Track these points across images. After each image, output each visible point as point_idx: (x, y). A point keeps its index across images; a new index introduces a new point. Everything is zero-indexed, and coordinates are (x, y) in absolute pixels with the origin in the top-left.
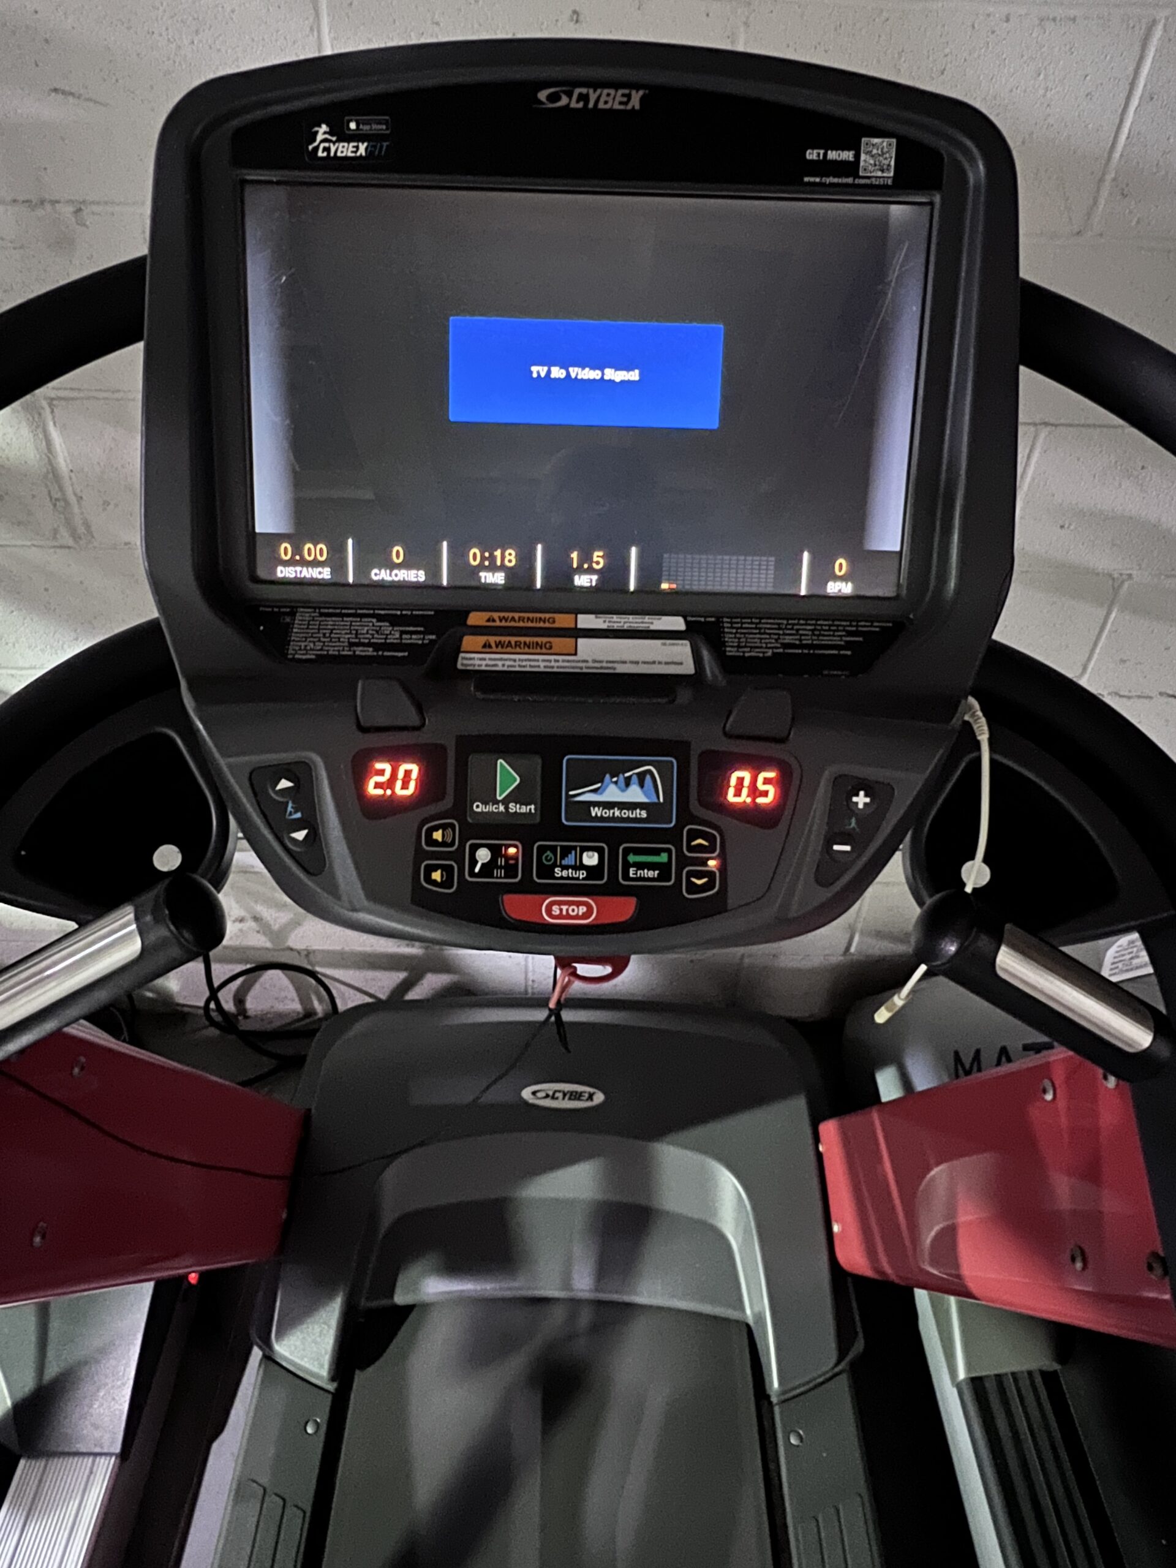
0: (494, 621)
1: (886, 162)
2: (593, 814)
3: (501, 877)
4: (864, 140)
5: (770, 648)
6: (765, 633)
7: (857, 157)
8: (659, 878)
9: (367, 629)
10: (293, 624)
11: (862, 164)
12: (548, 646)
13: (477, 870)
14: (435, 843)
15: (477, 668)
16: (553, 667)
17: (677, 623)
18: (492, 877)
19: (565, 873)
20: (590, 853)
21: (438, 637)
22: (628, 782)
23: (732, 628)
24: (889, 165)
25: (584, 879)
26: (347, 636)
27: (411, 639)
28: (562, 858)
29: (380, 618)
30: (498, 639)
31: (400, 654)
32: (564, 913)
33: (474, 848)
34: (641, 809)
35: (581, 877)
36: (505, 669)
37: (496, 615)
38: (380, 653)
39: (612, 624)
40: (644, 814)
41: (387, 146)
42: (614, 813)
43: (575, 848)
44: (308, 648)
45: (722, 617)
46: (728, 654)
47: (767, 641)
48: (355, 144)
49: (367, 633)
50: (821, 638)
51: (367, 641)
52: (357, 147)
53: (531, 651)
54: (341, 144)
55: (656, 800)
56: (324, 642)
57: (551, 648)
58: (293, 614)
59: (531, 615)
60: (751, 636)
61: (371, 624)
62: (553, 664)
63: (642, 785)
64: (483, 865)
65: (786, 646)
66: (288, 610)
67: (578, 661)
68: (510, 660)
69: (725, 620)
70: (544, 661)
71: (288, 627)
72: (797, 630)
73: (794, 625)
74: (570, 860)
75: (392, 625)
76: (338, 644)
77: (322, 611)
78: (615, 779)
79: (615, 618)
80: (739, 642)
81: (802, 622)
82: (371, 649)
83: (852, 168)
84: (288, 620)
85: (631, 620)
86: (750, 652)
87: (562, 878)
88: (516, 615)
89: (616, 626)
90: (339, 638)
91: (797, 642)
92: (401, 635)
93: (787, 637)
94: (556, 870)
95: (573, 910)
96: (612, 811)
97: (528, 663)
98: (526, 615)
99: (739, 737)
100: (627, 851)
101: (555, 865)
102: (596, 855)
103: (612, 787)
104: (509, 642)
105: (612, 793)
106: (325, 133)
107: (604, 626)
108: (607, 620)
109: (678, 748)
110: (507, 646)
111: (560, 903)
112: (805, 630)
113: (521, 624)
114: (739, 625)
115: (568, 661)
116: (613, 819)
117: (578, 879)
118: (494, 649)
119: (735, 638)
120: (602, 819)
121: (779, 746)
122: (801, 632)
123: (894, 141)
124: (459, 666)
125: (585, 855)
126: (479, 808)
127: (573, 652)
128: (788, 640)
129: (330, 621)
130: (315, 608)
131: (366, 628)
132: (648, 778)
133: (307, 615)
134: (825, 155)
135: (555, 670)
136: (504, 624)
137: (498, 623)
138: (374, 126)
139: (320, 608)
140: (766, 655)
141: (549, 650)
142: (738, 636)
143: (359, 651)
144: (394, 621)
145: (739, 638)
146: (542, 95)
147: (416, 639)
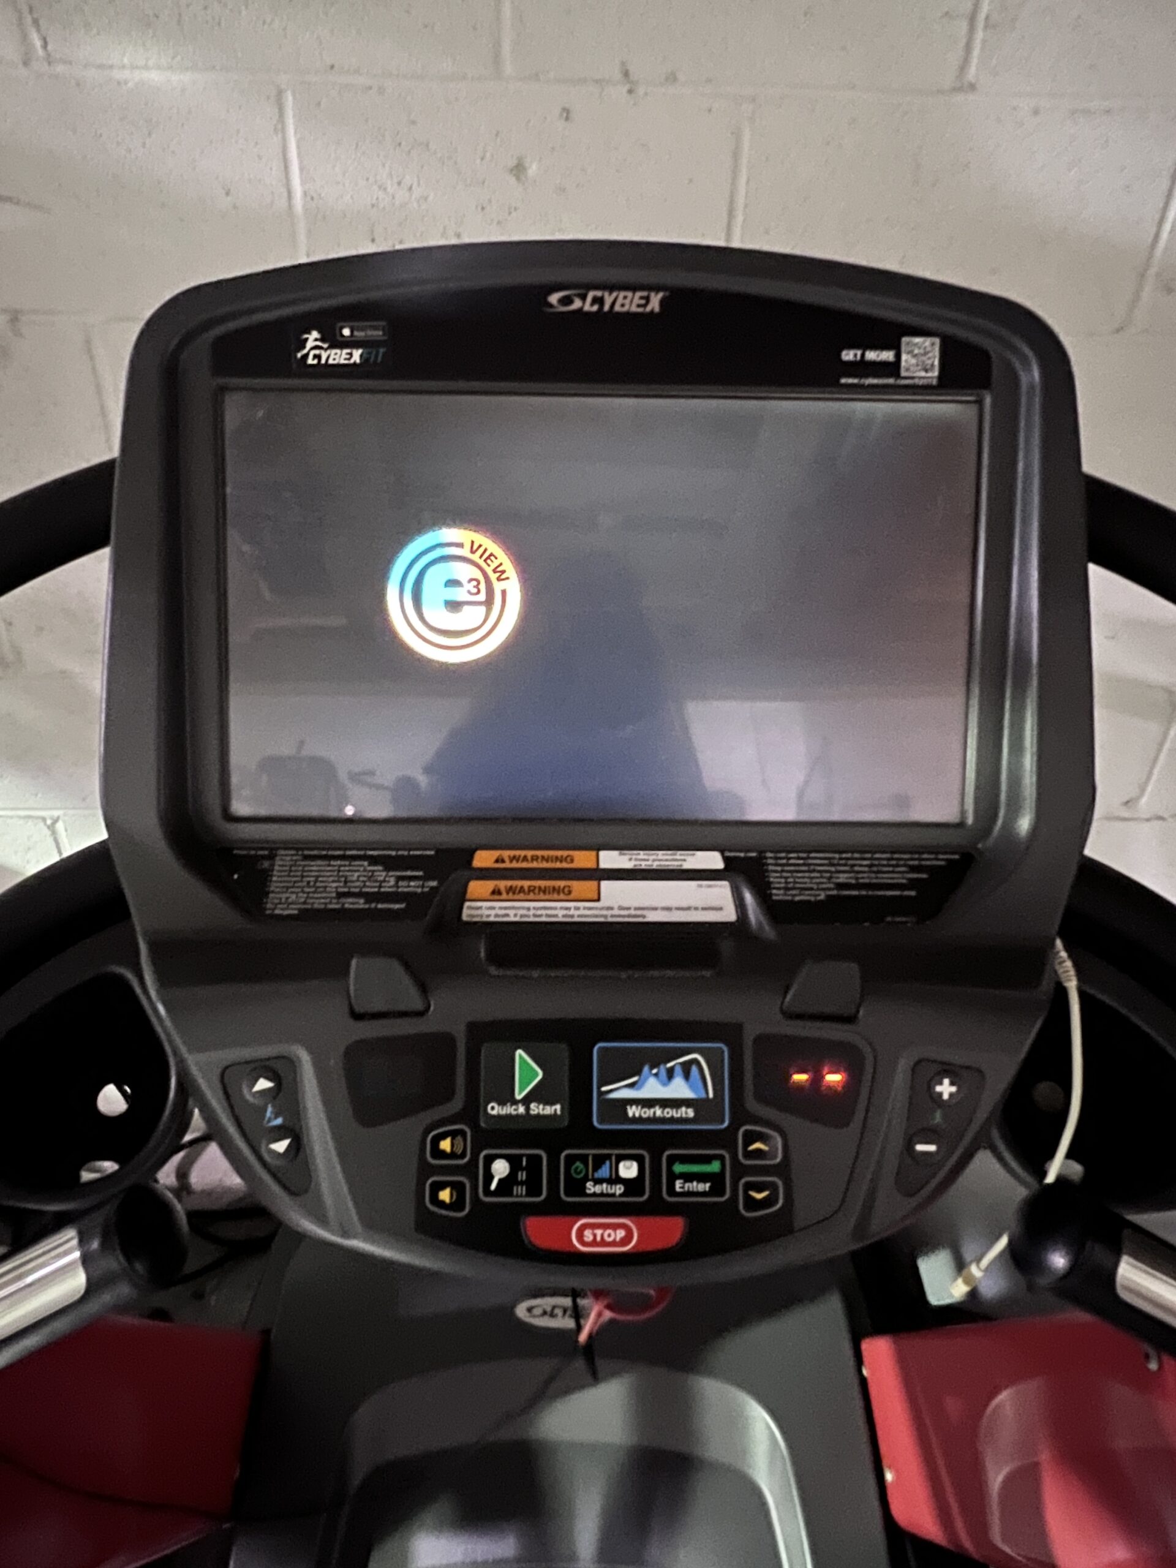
0: (503, 861)
1: (930, 362)
2: (630, 1114)
3: (521, 1196)
4: (905, 340)
5: (824, 889)
6: (814, 871)
7: (898, 356)
8: (711, 1193)
9: (359, 875)
10: (272, 870)
11: (903, 364)
12: (566, 890)
13: (493, 1186)
14: (442, 1155)
15: (485, 919)
16: (572, 916)
17: (713, 860)
18: (511, 1194)
19: (598, 1189)
20: (628, 1163)
21: (441, 883)
22: (670, 1074)
23: (776, 865)
24: (932, 365)
25: (621, 1195)
26: (335, 885)
27: (409, 886)
28: (595, 1169)
29: (373, 861)
30: (509, 883)
31: (397, 906)
32: (599, 1238)
33: (490, 1160)
34: (688, 1106)
35: (618, 1192)
36: (517, 919)
37: (506, 854)
38: (373, 905)
39: (638, 863)
40: (691, 1113)
41: (383, 353)
42: (655, 1113)
43: (609, 1157)
44: (290, 900)
45: (765, 852)
46: (774, 898)
47: (818, 880)
48: (348, 351)
49: (358, 880)
50: (880, 875)
51: (357, 890)
52: (351, 354)
53: (547, 897)
54: (334, 351)
55: (703, 1095)
56: (309, 893)
57: (570, 892)
58: (272, 857)
59: (546, 853)
60: (799, 875)
61: (362, 869)
62: (572, 912)
63: (687, 1076)
64: (500, 1181)
65: (840, 886)
66: (266, 852)
67: (602, 909)
68: (523, 908)
69: (769, 855)
70: (561, 908)
71: (265, 876)
72: (853, 866)
73: (847, 859)
74: (604, 1172)
75: (387, 869)
76: (324, 895)
77: (306, 852)
78: (655, 1071)
79: (642, 854)
80: (786, 883)
81: (856, 855)
82: (362, 901)
83: (893, 369)
84: (266, 864)
85: (660, 857)
86: (800, 895)
87: (594, 1195)
88: (530, 853)
89: (644, 865)
90: (325, 887)
91: (853, 881)
92: (397, 882)
93: (841, 875)
94: (589, 1184)
95: (609, 1235)
96: (652, 1110)
97: (544, 912)
98: (539, 853)
99: (800, 1017)
100: (672, 1160)
101: (586, 1179)
102: (635, 1165)
103: (652, 1081)
104: (522, 887)
105: (652, 1087)
106: (316, 340)
107: (629, 865)
108: (634, 857)
109: (729, 1033)
110: (520, 892)
111: (593, 1226)
112: (861, 866)
113: (535, 865)
114: (784, 861)
115: (590, 909)
116: (654, 1120)
117: (613, 1195)
118: (504, 896)
119: (781, 877)
120: (640, 1120)
121: (846, 1027)
122: (856, 868)
123: (937, 341)
124: (465, 918)
125: (621, 1165)
126: (495, 1109)
127: (596, 897)
128: (842, 878)
129: (315, 866)
130: (297, 849)
131: (356, 874)
132: (694, 1069)
133: (288, 858)
134: (863, 355)
135: (576, 919)
136: (514, 865)
137: (507, 865)
138: (370, 333)
139: (302, 849)
140: (819, 898)
141: (566, 895)
142: (785, 874)
143: (349, 903)
144: (388, 864)
145: (786, 878)
146: (554, 298)
147: (414, 887)
